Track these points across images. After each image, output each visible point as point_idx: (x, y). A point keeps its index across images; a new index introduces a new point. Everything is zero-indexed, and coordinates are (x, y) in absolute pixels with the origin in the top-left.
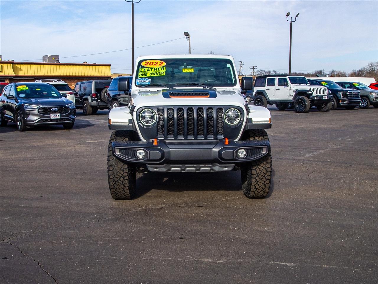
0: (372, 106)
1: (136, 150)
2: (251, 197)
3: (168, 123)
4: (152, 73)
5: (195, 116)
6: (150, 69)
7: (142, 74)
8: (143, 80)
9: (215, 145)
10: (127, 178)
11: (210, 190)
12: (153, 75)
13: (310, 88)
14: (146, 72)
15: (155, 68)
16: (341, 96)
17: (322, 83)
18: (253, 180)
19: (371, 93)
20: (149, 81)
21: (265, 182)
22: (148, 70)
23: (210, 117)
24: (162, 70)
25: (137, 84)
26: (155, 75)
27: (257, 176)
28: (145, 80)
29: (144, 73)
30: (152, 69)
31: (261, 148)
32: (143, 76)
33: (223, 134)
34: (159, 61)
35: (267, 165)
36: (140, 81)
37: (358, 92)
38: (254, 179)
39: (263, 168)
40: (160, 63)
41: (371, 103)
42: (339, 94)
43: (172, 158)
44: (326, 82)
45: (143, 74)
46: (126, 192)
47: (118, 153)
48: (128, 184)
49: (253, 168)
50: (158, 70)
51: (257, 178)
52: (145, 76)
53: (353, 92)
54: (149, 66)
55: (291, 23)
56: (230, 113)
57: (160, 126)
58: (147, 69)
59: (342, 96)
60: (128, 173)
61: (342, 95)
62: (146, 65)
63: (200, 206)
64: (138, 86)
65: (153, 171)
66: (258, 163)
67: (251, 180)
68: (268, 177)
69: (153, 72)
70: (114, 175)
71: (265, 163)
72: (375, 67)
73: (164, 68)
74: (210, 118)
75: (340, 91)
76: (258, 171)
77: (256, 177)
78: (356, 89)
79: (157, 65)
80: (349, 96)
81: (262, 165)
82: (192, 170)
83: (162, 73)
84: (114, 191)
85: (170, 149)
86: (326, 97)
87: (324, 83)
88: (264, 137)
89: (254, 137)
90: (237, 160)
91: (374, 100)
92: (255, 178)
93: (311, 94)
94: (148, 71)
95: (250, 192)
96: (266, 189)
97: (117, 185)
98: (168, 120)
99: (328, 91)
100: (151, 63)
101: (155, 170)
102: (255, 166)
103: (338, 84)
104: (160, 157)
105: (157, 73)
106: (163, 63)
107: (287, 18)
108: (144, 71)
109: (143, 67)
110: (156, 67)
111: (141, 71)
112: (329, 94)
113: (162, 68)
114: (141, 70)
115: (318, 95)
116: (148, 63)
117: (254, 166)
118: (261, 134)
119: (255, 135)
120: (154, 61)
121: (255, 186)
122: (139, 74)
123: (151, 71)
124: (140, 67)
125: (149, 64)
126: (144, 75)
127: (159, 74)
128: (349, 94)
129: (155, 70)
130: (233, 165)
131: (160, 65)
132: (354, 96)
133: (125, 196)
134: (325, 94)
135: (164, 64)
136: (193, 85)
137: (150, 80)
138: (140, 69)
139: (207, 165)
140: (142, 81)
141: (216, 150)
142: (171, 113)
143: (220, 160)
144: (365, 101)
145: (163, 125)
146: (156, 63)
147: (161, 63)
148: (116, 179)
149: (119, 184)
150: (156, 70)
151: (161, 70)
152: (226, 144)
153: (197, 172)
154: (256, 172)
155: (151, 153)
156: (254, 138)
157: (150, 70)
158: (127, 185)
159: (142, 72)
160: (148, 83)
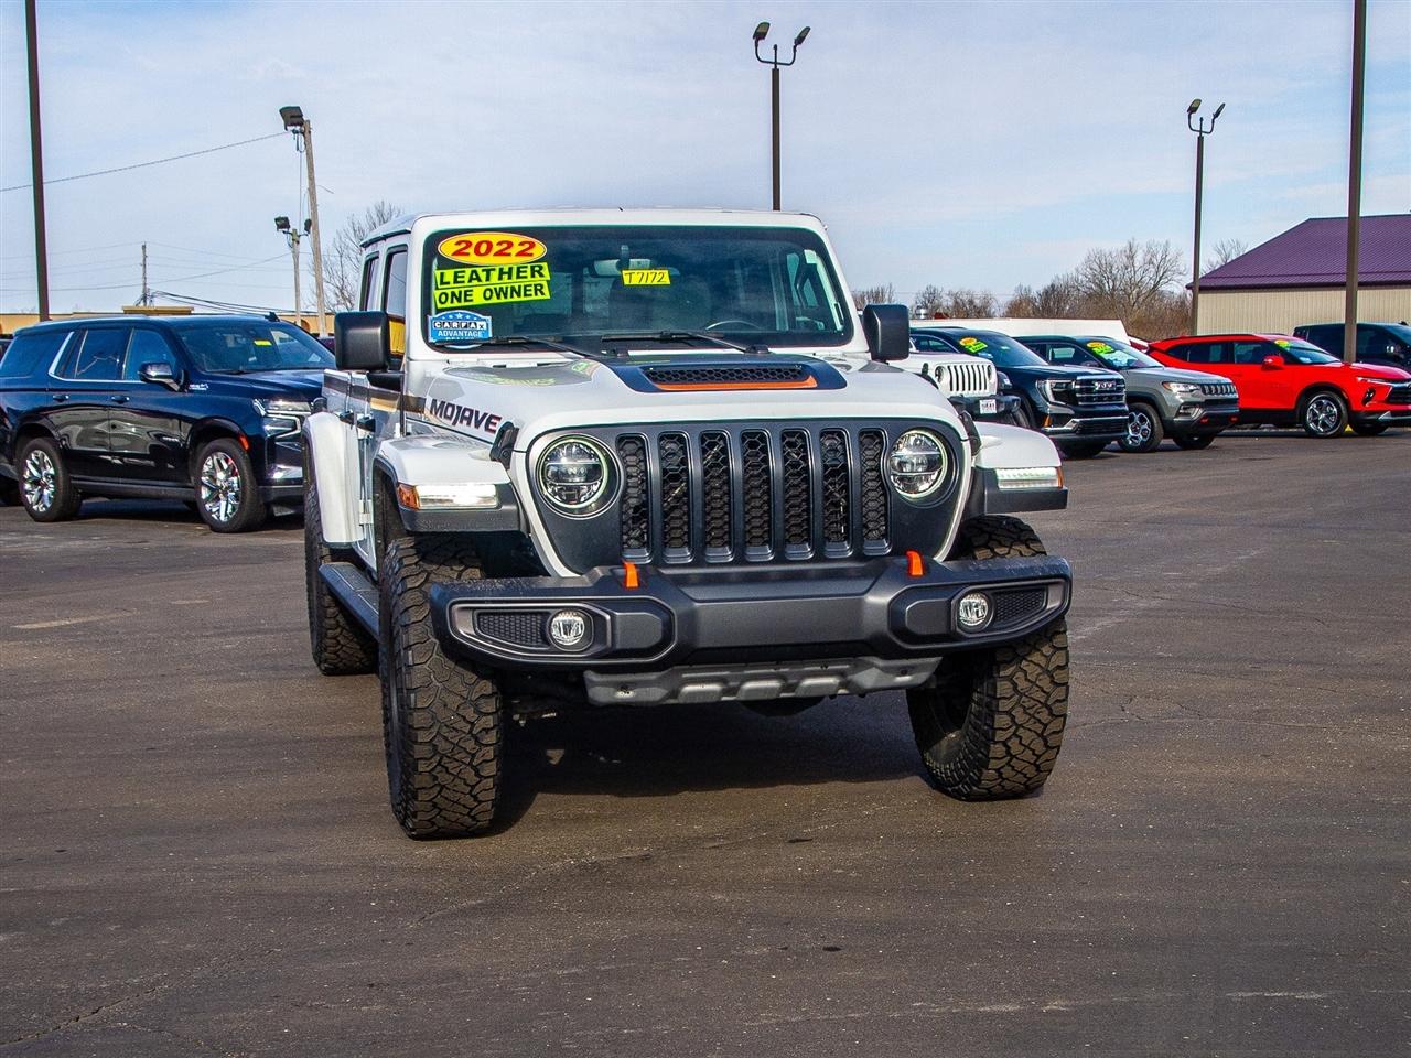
0: (1170, 442)
1: (548, 614)
2: (982, 795)
3: (665, 494)
4: (492, 287)
5: (775, 465)
6: (479, 270)
7: (449, 292)
8: (455, 319)
9: (871, 582)
10: (492, 738)
11: (788, 783)
12: (498, 297)
13: (926, 365)
14: (466, 284)
15: (501, 270)
16: (1048, 401)
17: (962, 343)
18: (1001, 720)
19: (1166, 382)
20: (484, 323)
21: (1046, 726)
22: (475, 277)
23: (832, 466)
24: (533, 276)
25: (431, 340)
26: (506, 297)
27: (1018, 703)
28: (464, 318)
29: (457, 291)
30: (488, 272)
31: (1043, 588)
32: (456, 304)
33: (884, 535)
34: (516, 239)
35: (1053, 660)
36: (447, 325)
37: (1118, 381)
38: (1006, 718)
39: (1039, 671)
40: (521, 244)
41: (1170, 429)
42: (1042, 391)
43: (704, 642)
44: (979, 336)
45: (453, 294)
46: (480, 802)
47: (465, 628)
48: (494, 762)
49: (1002, 674)
50: (518, 277)
51: (1017, 713)
52: (463, 304)
53: (1098, 380)
54: (472, 259)
55: (776, 73)
56: (904, 452)
57: (631, 511)
58: (468, 271)
59: (1052, 399)
60: (496, 716)
61: (1054, 393)
62: (458, 253)
63: (798, 841)
64: (441, 346)
65: (612, 700)
66: (1020, 651)
67: (993, 721)
68: (1057, 704)
69: (498, 287)
70: (435, 729)
71: (1046, 650)
72: (1114, 272)
73: (541, 268)
74: (836, 472)
75: (1044, 376)
76: (1022, 685)
77: (1013, 708)
78: (1100, 366)
79: (509, 255)
80: (1082, 399)
81: (1036, 657)
82: (766, 690)
83: (536, 290)
84: (430, 801)
85: (697, 604)
86: (994, 401)
87: (971, 344)
88: (1031, 545)
89: (990, 545)
90: (962, 638)
91: (1178, 414)
92: (1008, 713)
94: (475, 282)
95: (985, 771)
96: (1046, 755)
97: (447, 772)
98: (664, 482)
99: (998, 375)
100: (479, 244)
101: (621, 695)
102: (1009, 663)
103: (1030, 347)
104: (657, 637)
105: (513, 289)
106: (532, 245)
107: (757, 46)
108: (456, 282)
109: (446, 264)
110: (504, 262)
111: (442, 283)
112: (1002, 391)
113: (532, 268)
114: (442, 275)
115: (959, 393)
116: (469, 244)
117: (1005, 662)
118: (1015, 536)
119: (991, 539)
120: (495, 238)
121: (1009, 744)
122: (436, 294)
123: (488, 279)
124: (435, 263)
125: (471, 250)
126: (459, 300)
127: (525, 295)
128: (1081, 391)
129: (505, 277)
130: (933, 660)
131: (521, 254)
132: (1100, 399)
133: (473, 818)
134: (987, 393)
135: (540, 250)
136: (677, 340)
137: (489, 318)
138: (437, 273)
139: (830, 667)
140: (455, 325)
141: (879, 599)
142: (674, 454)
143: (894, 639)
144: (1142, 420)
145: (645, 504)
146: (505, 245)
147: (527, 246)
148: (443, 746)
149: (456, 764)
150: (510, 278)
151: (529, 278)
152: (914, 573)
153: (784, 698)
154: (1015, 686)
155: (618, 621)
156: (992, 550)
157: (483, 276)
158: (491, 769)
159: (448, 283)
160: (480, 335)
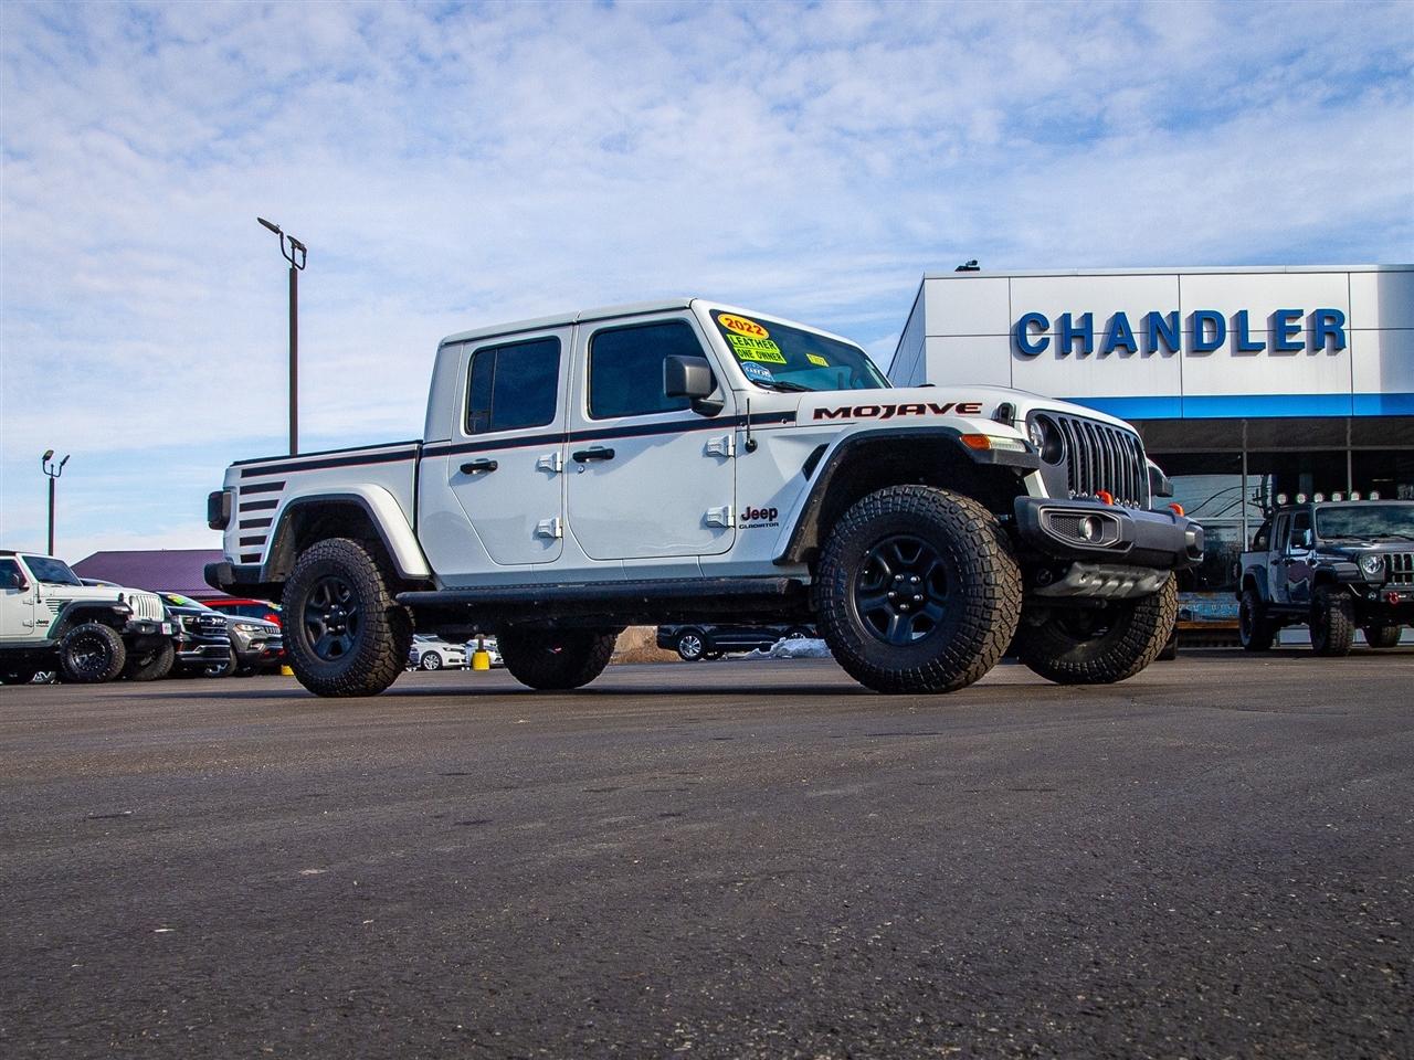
12: (764, 358)
13: (121, 595)
20: (767, 373)
24: (771, 347)
26: (768, 359)
34: (750, 323)
40: (754, 327)
41: (246, 659)
59: (183, 629)
61: (185, 626)
73: (772, 344)
80: (205, 630)
83: (778, 357)
91: (249, 648)
93: (125, 616)
105: (767, 353)
113: (768, 343)
120: (741, 320)
128: (204, 624)
129: (760, 345)
132: (216, 631)
135: (765, 332)
146: (748, 326)
147: (757, 328)
160: (769, 380)
